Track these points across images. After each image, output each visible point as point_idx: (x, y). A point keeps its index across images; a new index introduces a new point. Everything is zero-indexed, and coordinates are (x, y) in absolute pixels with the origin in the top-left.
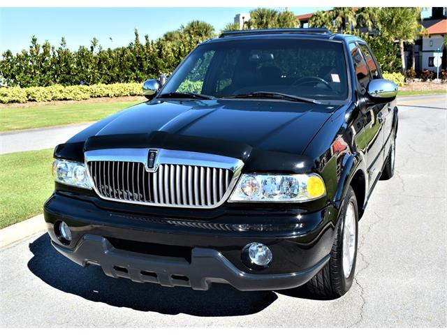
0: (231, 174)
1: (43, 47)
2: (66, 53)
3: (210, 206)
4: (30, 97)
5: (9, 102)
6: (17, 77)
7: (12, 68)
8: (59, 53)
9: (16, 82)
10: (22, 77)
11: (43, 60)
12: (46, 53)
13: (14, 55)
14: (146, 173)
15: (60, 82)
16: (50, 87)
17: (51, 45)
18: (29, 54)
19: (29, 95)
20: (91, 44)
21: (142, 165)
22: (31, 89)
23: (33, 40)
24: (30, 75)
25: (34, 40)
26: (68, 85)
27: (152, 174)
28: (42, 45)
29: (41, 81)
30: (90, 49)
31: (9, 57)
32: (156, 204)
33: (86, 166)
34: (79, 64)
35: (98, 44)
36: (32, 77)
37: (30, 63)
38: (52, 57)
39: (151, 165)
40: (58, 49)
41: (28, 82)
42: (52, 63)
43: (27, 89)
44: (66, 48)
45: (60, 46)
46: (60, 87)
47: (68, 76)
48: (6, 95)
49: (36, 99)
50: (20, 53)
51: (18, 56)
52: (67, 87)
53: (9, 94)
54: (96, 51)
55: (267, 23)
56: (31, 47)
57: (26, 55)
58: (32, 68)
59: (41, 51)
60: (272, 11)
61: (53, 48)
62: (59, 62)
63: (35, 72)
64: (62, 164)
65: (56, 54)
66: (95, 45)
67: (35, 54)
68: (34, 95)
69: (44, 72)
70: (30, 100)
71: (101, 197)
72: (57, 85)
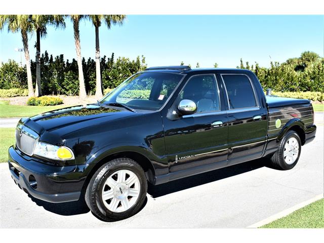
3: (30, 155)
14: (20, 136)
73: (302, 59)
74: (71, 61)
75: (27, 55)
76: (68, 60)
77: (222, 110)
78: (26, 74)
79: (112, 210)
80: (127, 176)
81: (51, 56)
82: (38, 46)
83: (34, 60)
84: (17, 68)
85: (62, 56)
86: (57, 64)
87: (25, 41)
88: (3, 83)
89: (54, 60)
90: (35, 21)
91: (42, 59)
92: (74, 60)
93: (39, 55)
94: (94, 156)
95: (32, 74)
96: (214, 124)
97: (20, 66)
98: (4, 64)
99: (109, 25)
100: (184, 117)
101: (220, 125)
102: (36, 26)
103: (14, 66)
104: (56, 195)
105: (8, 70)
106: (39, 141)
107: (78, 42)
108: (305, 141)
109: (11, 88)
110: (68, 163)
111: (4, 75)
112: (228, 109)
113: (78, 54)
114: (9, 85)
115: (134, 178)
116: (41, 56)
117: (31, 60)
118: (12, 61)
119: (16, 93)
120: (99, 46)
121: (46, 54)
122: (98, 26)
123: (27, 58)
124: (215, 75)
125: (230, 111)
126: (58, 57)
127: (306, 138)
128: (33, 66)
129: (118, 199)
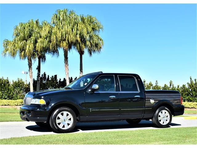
74: (62, 80)
75: (31, 75)
76: (60, 79)
77: (116, 91)
78: (30, 89)
79: (60, 127)
80: (68, 115)
81: (48, 76)
82: (39, 68)
83: (36, 79)
84: (23, 85)
85: (56, 76)
86: (52, 82)
87: (30, 65)
88: (12, 95)
89: (50, 79)
90: (37, 51)
91: (41, 78)
92: (64, 79)
93: (40, 75)
94: (53, 104)
95: (33, 89)
96: (110, 97)
97: (25, 83)
98: (14, 82)
99: (91, 54)
100: (95, 92)
101: (114, 97)
102: (38, 55)
103: (21, 83)
105: (16, 86)
106: (33, 98)
107: (67, 65)
109: (18, 99)
111: (13, 89)
112: (120, 91)
113: (67, 74)
114: (17, 97)
115: (70, 116)
116: (41, 76)
117: (34, 79)
118: (20, 80)
119: (22, 103)
120: (82, 68)
121: (45, 74)
122: (82, 54)
123: (31, 77)
124: (114, 76)
125: (121, 92)
126: (53, 76)
128: (35, 83)
129: (63, 124)
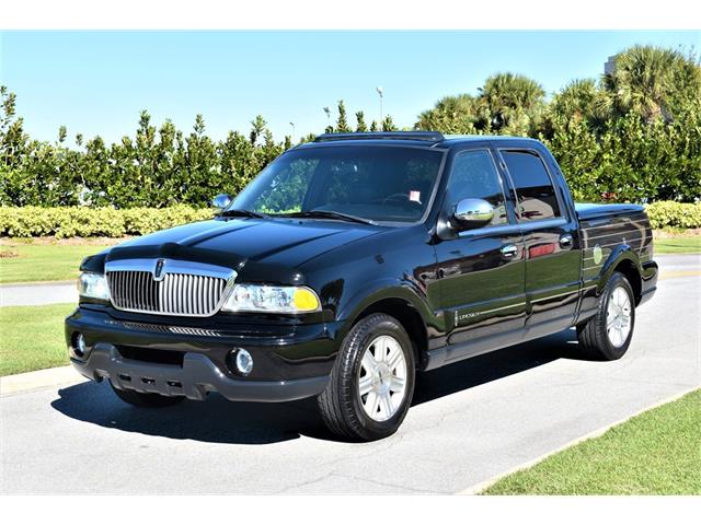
0: (225, 283)
1: (162, 131)
2: (203, 144)
3: (206, 315)
4: (130, 227)
5: (92, 235)
6: (109, 189)
7: (102, 171)
8: (190, 144)
9: (107, 198)
10: (119, 189)
11: (161, 157)
12: (165, 144)
13: (108, 147)
14: (154, 282)
15: (189, 201)
16: (168, 209)
17: (176, 129)
18: (134, 145)
19: (128, 223)
20: (251, 128)
21: (151, 274)
22: (134, 212)
23: (143, 118)
24: (133, 186)
25: (145, 120)
26: (201, 207)
27: (158, 282)
28: (158, 129)
29: (153, 197)
30: (248, 139)
31: (99, 151)
32: (161, 313)
33: (105, 276)
34: (226, 165)
35: (265, 127)
36: (137, 190)
37: (136, 163)
38: (176, 152)
39: (158, 274)
40: (189, 137)
41: (130, 199)
42: (175, 164)
43: (126, 211)
44: (204, 134)
45: (194, 131)
46: (188, 210)
47: (204, 190)
48: (86, 221)
49: (141, 231)
50: (119, 144)
51: (115, 150)
52: (200, 211)
53: (92, 221)
54: (260, 140)
55: (652, 78)
56: (139, 132)
57: (129, 147)
58: (139, 172)
59: (157, 140)
60: (665, 53)
61: (179, 135)
62: (188, 162)
63: (142, 180)
64: (87, 278)
65: (185, 145)
66: (258, 131)
67: (146, 146)
68: (137, 224)
69: (160, 180)
70: (129, 233)
71: (116, 307)
72: (181, 206)
73: (489, 100)
79: (370, 415)
96: (504, 251)
100: (461, 234)
101: (513, 252)
104: (283, 383)
108: (640, 297)
110: (307, 318)
115: (398, 355)
124: (489, 150)
127: (643, 290)
